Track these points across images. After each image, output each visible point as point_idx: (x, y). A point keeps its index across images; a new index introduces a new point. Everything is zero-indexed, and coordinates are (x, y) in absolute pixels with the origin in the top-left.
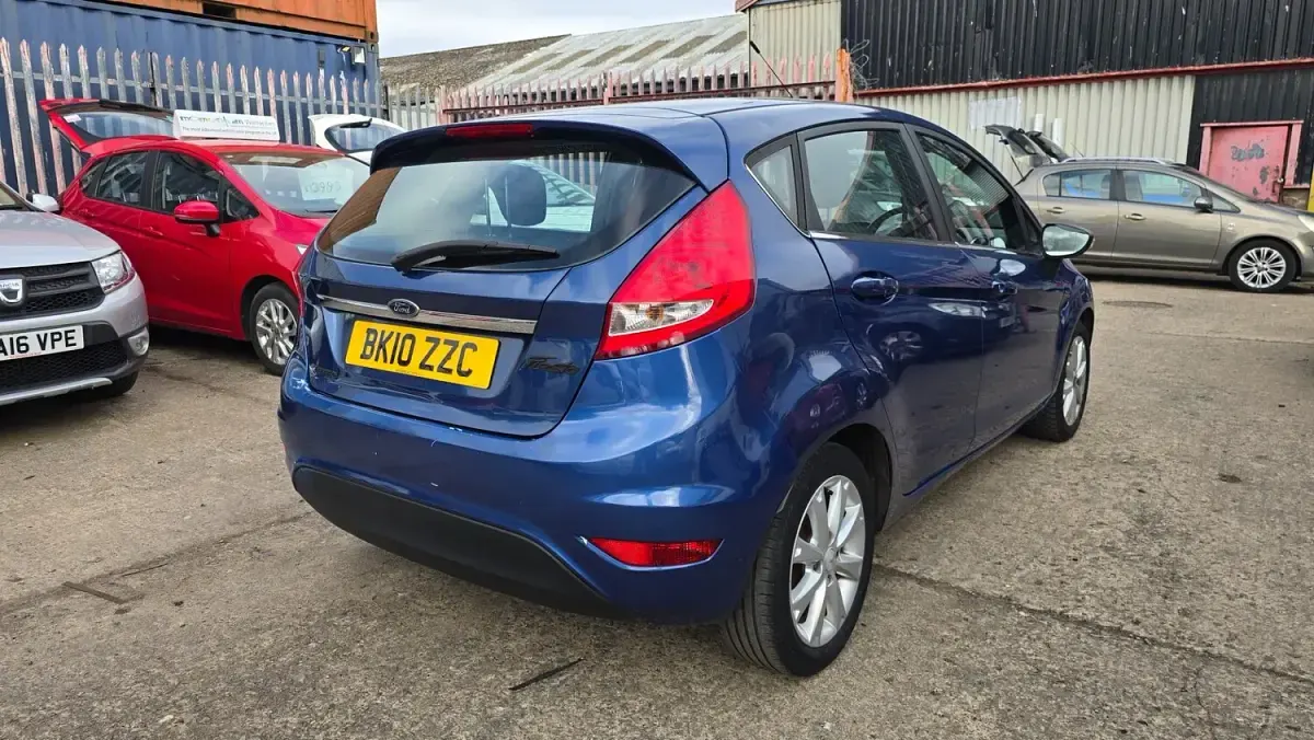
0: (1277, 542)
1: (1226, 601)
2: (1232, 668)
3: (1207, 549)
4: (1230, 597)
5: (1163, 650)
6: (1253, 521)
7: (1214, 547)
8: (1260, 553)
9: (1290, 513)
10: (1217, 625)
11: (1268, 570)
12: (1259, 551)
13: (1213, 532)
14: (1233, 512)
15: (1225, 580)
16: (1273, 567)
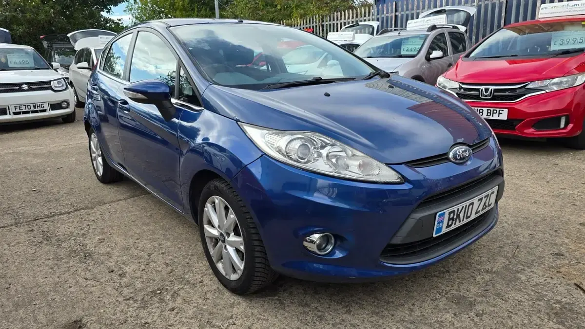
0: (10, 280)
1: (19, 241)
2: (6, 225)
3: (43, 257)
4: (19, 243)
5: (30, 219)
6: (32, 288)
7: (41, 259)
8: (16, 268)
9: (11, 311)
10: (18, 232)
11: (9, 261)
12: (17, 269)
13: (47, 268)
14: (48, 289)
15: (25, 248)
16: (6, 264)
